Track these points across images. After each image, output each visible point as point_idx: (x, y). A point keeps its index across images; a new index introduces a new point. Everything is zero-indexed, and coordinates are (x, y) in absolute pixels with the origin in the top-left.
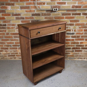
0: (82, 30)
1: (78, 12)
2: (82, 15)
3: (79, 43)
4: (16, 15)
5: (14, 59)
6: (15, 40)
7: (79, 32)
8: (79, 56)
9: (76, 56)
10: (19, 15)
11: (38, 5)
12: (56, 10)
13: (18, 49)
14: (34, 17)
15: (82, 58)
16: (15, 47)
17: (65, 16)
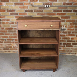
0: (73, 26)
1: (69, 9)
2: (72, 12)
3: (70, 39)
4: (11, 11)
5: (8, 52)
6: (9, 34)
7: (70, 28)
8: (70, 51)
9: (67, 51)
10: (14, 11)
11: (31, 2)
12: (47, 7)
13: (13, 43)
14: (27, 13)
15: (73, 54)
16: (9, 41)
17: (56, 13)
